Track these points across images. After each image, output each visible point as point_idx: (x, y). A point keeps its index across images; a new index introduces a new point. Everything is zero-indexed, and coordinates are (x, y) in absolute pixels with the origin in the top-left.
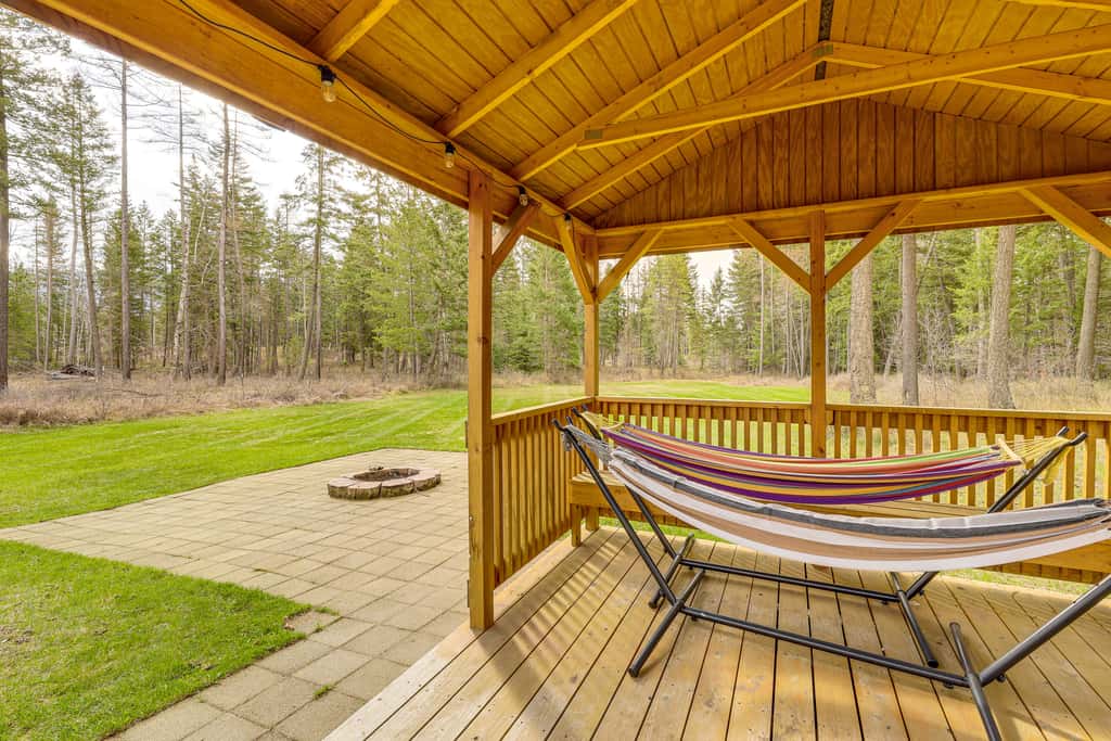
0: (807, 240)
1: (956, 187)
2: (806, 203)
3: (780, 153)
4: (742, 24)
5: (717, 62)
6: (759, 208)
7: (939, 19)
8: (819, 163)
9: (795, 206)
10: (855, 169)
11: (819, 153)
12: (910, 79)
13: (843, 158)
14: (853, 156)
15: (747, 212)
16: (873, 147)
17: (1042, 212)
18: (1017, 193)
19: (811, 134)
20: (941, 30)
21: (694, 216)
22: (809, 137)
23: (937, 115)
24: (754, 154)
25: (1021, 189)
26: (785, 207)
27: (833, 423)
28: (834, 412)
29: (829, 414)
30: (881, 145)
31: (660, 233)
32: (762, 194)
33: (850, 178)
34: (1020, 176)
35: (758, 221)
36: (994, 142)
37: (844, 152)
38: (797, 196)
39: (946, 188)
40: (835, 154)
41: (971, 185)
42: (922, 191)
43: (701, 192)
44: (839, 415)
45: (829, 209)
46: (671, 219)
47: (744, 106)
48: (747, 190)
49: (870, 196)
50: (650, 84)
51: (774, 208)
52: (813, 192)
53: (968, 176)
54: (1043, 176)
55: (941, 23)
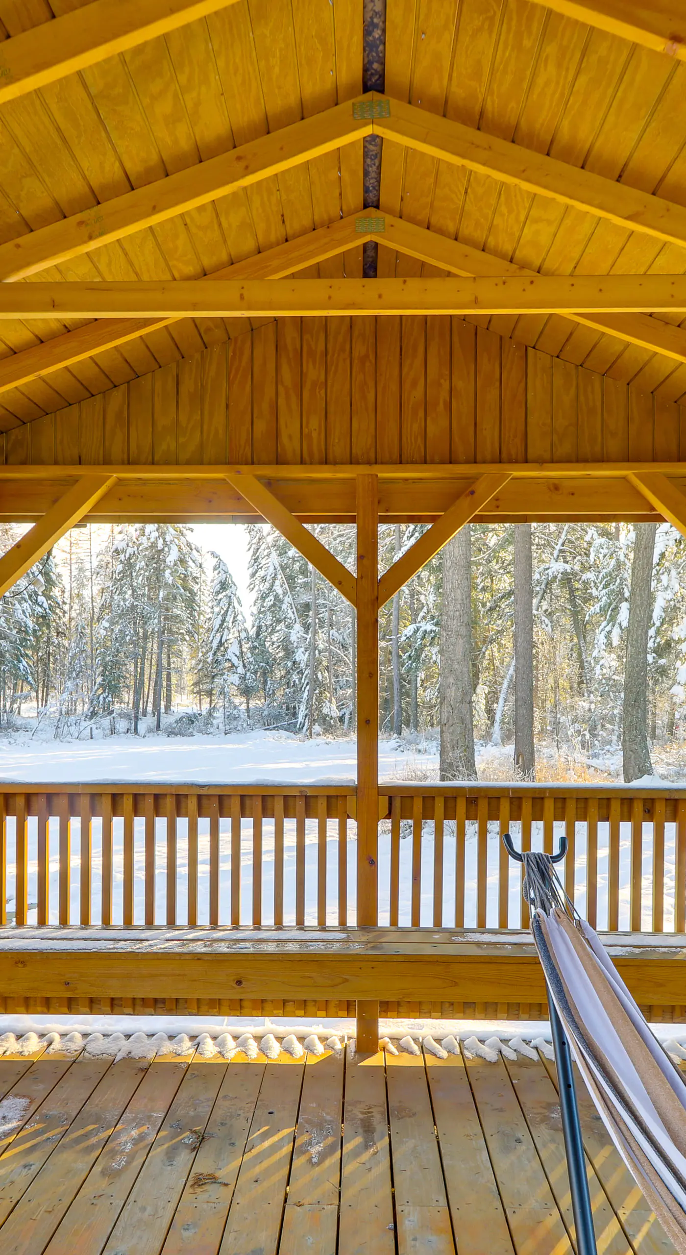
0: (352, 520)
1: (552, 461)
2: (352, 461)
3: (313, 373)
4: (239, 158)
5: (201, 209)
6: (279, 461)
7: (522, 218)
8: (371, 396)
9: (335, 463)
10: (421, 414)
11: (371, 384)
12: (476, 303)
13: (405, 396)
14: (419, 393)
15: (260, 463)
16: (446, 385)
17: (653, 509)
18: (624, 478)
19: (360, 349)
20: (526, 231)
21: (173, 461)
22: (356, 354)
23: (531, 351)
24: (271, 366)
25: (628, 472)
26: (321, 463)
27: (389, 816)
28: (390, 798)
29: (383, 801)
30: (459, 384)
31: (109, 483)
32: (284, 439)
33: (416, 427)
34: (628, 458)
35: (279, 480)
36: (599, 404)
37: (407, 386)
38: (338, 449)
39: (541, 462)
40: (394, 387)
41: (569, 461)
42: (510, 461)
43: (183, 418)
44: (397, 803)
45: (386, 473)
46: (130, 462)
47: (242, 297)
48: (261, 426)
49: (442, 462)
50: (81, 223)
51: (302, 462)
52: (363, 443)
53: (565, 448)
54: (654, 460)
55: (525, 223)
